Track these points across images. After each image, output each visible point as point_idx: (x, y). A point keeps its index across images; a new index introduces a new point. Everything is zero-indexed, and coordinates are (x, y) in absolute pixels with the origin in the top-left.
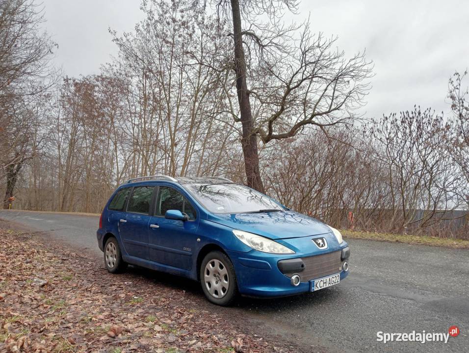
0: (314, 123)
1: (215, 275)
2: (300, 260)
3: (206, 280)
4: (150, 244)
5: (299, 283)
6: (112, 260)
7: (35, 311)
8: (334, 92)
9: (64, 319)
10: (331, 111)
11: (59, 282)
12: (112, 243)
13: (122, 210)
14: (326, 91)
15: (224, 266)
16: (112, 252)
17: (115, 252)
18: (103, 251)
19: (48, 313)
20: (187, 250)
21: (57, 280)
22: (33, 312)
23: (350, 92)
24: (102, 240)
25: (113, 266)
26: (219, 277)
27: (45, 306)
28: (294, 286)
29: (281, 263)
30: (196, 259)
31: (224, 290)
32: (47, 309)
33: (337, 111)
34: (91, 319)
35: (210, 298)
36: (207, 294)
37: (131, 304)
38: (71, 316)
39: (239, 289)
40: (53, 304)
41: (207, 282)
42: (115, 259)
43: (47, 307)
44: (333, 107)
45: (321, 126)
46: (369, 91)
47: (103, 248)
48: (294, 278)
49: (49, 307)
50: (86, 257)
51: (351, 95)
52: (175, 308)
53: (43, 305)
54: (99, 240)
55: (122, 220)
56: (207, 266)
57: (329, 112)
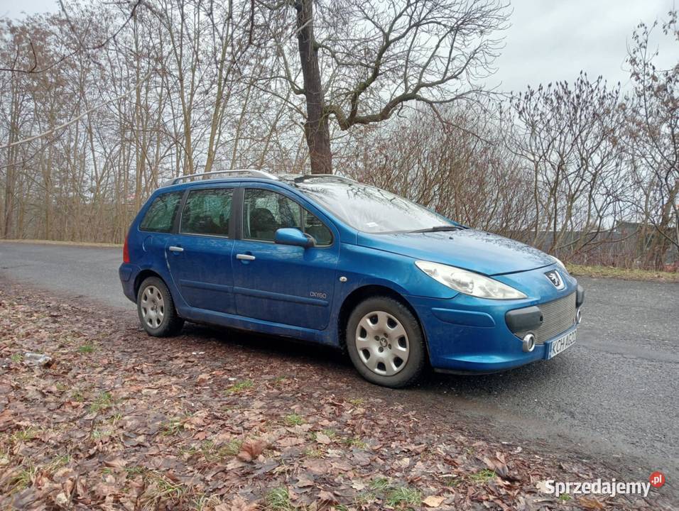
0: (419, 99)
1: (377, 338)
2: (535, 309)
3: (358, 346)
4: (235, 287)
5: (533, 346)
6: (156, 315)
7: (57, 414)
8: (451, 50)
9: (122, 427)
10: (446, 80)
11: (72, 356)
12: (153, 287)
13: (170, 230)
14: (438, 49)
15: (397, 321)
16: (154, 301)
17: (161, 302)
18: (136, 302)
19: (86, 418)
20: (319, 297)
21: (66, 354)
22: (55, 416)
23: (475, 52)
24: (132, 281)
25: (157, 325)
26: (386, 341)
27: (74, 404)
28: (525, 352)
29: (510, 315)
30: (338, 312)
31: (398, 361)
32: (79, 411)
33: (454, 79)
34: (182, 427)
35: (369, 374)
36: (363, 369)
37: (233, 392)
38: (134, 422)
39: (431, 360)
40: (86, 399)
41: (361, 349)
42: (162, 314)
43: (78, 406)
44: (449, 74)
45: (431, 103)
46: (500, 51)
47: (135, 295)
48: (528, 337)
49: (82, 405)
50: (90, 310)
51: (476, 55)
52: (316, 395)
53: (69, 403)
54: (125, 282)
55: (172, 248)
56: (361, 323)
57: (443, 81)
